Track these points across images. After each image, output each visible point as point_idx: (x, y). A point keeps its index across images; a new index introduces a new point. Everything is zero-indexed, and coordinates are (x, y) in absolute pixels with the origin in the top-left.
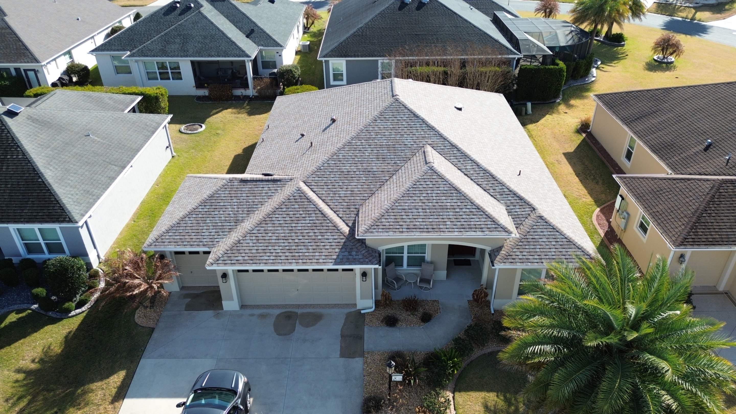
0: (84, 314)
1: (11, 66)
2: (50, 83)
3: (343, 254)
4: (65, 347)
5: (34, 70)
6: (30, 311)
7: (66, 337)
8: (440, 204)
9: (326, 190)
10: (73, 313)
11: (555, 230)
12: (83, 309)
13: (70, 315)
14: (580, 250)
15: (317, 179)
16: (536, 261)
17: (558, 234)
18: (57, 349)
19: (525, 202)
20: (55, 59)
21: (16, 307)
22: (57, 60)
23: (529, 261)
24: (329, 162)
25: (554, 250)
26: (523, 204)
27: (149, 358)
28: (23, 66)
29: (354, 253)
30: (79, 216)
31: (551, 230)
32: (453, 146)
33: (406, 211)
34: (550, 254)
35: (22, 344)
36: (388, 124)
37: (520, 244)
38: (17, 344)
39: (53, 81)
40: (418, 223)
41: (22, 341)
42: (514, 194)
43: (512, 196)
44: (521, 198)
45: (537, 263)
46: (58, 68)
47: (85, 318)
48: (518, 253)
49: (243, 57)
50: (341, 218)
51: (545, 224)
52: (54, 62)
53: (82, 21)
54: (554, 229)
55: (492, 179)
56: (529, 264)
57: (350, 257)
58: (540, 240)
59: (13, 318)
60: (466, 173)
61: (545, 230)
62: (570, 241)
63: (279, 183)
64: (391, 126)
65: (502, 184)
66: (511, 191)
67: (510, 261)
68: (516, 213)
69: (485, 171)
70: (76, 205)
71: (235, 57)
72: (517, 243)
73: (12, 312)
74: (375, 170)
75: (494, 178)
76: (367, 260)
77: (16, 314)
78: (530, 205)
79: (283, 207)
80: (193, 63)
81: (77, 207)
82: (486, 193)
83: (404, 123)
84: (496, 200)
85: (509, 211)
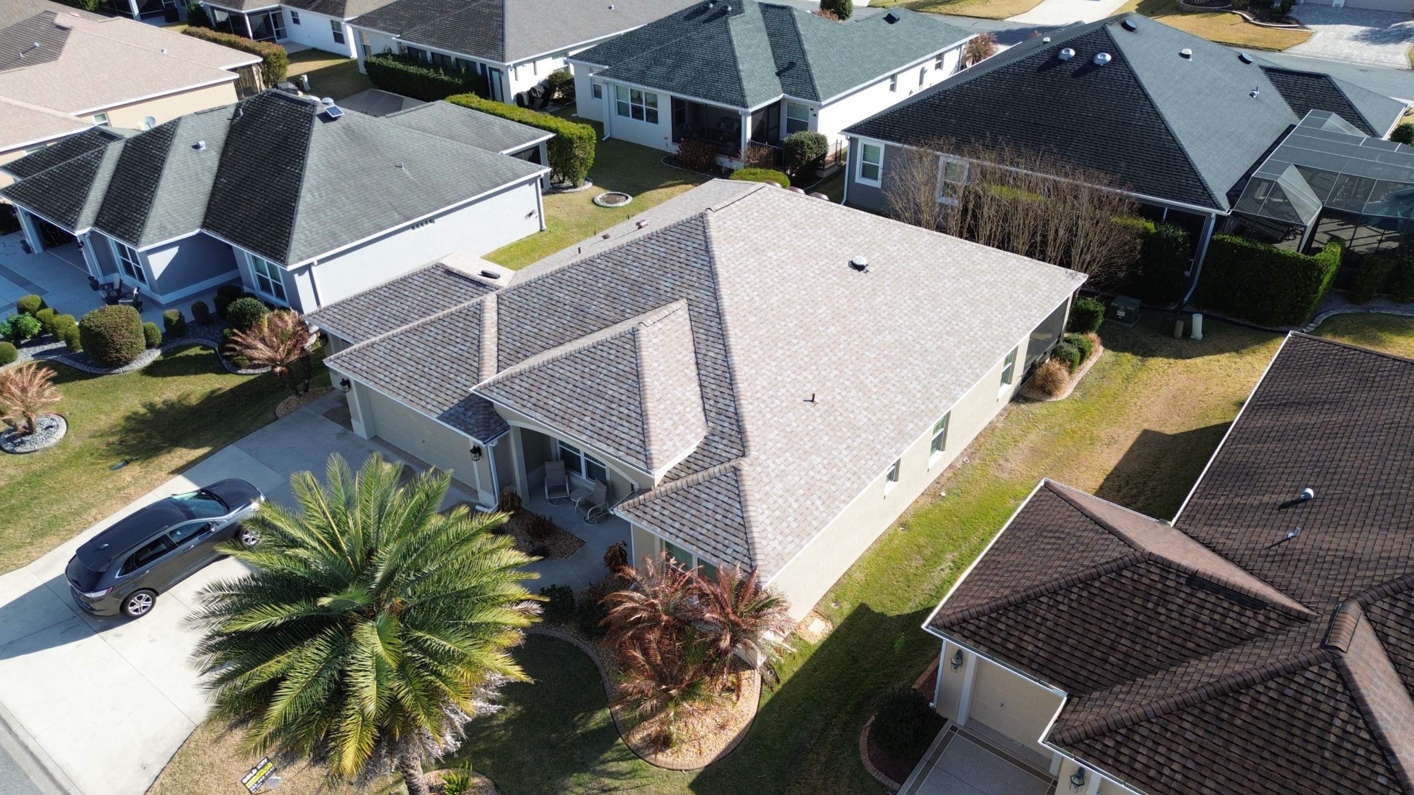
0: (252, 377)
1: (478, 59)
2: (514, 92)
3: (458, 409)
4: (202, 402)
5: (498, 70)
6: (213, 352)
7: (213, 392)
8: (601, 388)
9: (513, 316)
10: (243, 371)
11: (738, 499)
12: (257, 371)
13: (239, 372)
14: (746, 547)
15: (515, 297)
16: (671, 530)
17: (738, 506)
18: (194, 400)
19: (741, 439)
20: (534, 61)
21: (205, 341)
22: (538, 63)
23: (663, 525)
24: (547, 280)
25: (710, 527)
26: (738, 441)
27: (238, 447)
28: (491, 63)
29: (470, 413)
30: (296, 259)
31: (732, 496)
32: (719, 315)
33: (554, 379)
34: (699, 529)
35: (174, 381)
37: (674, 495)
38: (169, 379)
39: (519, 91)
40: (552, 403)
41: (175, 378)
42: (737, 421)
43: (733, 421)
44: (741, 431)
45: (671, 533)
46: (535, 74)
47: (250, 382)
48: (658, 508)
49: (737, 105)
50: (499, 361)
51: (733, 482)
52: (532, 64)
53: (615, 10)
54: (739, 495)
55: (726, 385)
56: (659, 529)
57: (462, 416)
58: (704, 503)
59: (195, 351)
60: (700, 361)
61: (725, 492)
62: (744, 526)
63: (481, 289)
64: (663, 254)
65: (734, 398)
66: (736, 414)
67: (638, 513)
68: (714, 450)
69: (729, 370)
70: (304, 246)
71: (727, 103)
72: (669, 493)
73: (197, 345)
74: (590, 311)
75: (731, 384)
76: (476, 429)
77: (201, 349)
78: (744, 447)
79: (446, 319)
80: (673, 99)
81: (303, 248)
82: (700, 402)
83: (682, 256)
84: (703, 418)
85: (707, 442)
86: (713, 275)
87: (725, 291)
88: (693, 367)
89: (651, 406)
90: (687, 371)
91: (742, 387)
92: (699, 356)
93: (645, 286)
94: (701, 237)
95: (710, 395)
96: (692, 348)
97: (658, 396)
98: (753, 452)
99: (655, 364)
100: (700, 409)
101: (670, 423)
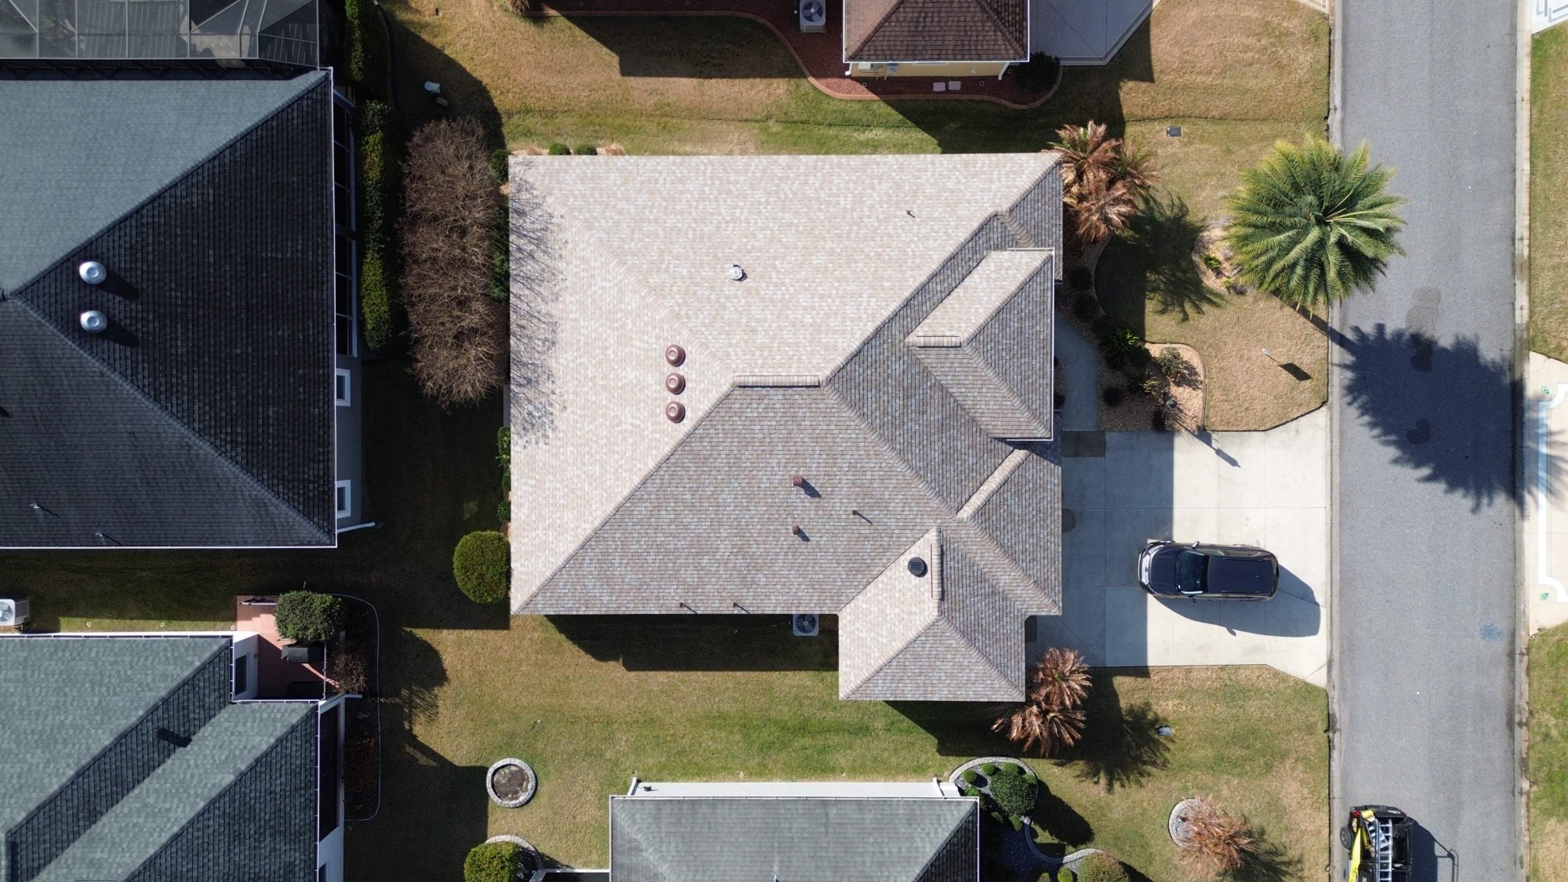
9: (967, 482)
11: (1025, 197)
15: (952, 496)
17: (1030, 195)
24: (929, 480)
26: (988, 227)
32: (907, 304)
36: (870, 396)
42: (976, 235)
43: (977, 239)
44: (981, 228)
50: (1003, 461)
54: (1023, 200)
60: (947, 293)
64: (874, 391)
65: (962, 248)
68: (1000, 241)
69: (944, 266)
74: (940, 417)
78: (990, 219)
82: (974, 272)
83: (869, 372)
84: (984, 261)
85: (997, 248)
86: (878, 332)
87: (886, 313)
88: (954, 294)
89: (1013, 288)
90: (961, 294)
91: (950, 249)
92: (943, 295)
93: (905, 385)
94: (849, 367)
95: (967, 268)
96: (940, 306)
97: (1002, 290)
98: (991, 211)
99: (981, 311)
100: (979, 268)
101: (1010, 272)
